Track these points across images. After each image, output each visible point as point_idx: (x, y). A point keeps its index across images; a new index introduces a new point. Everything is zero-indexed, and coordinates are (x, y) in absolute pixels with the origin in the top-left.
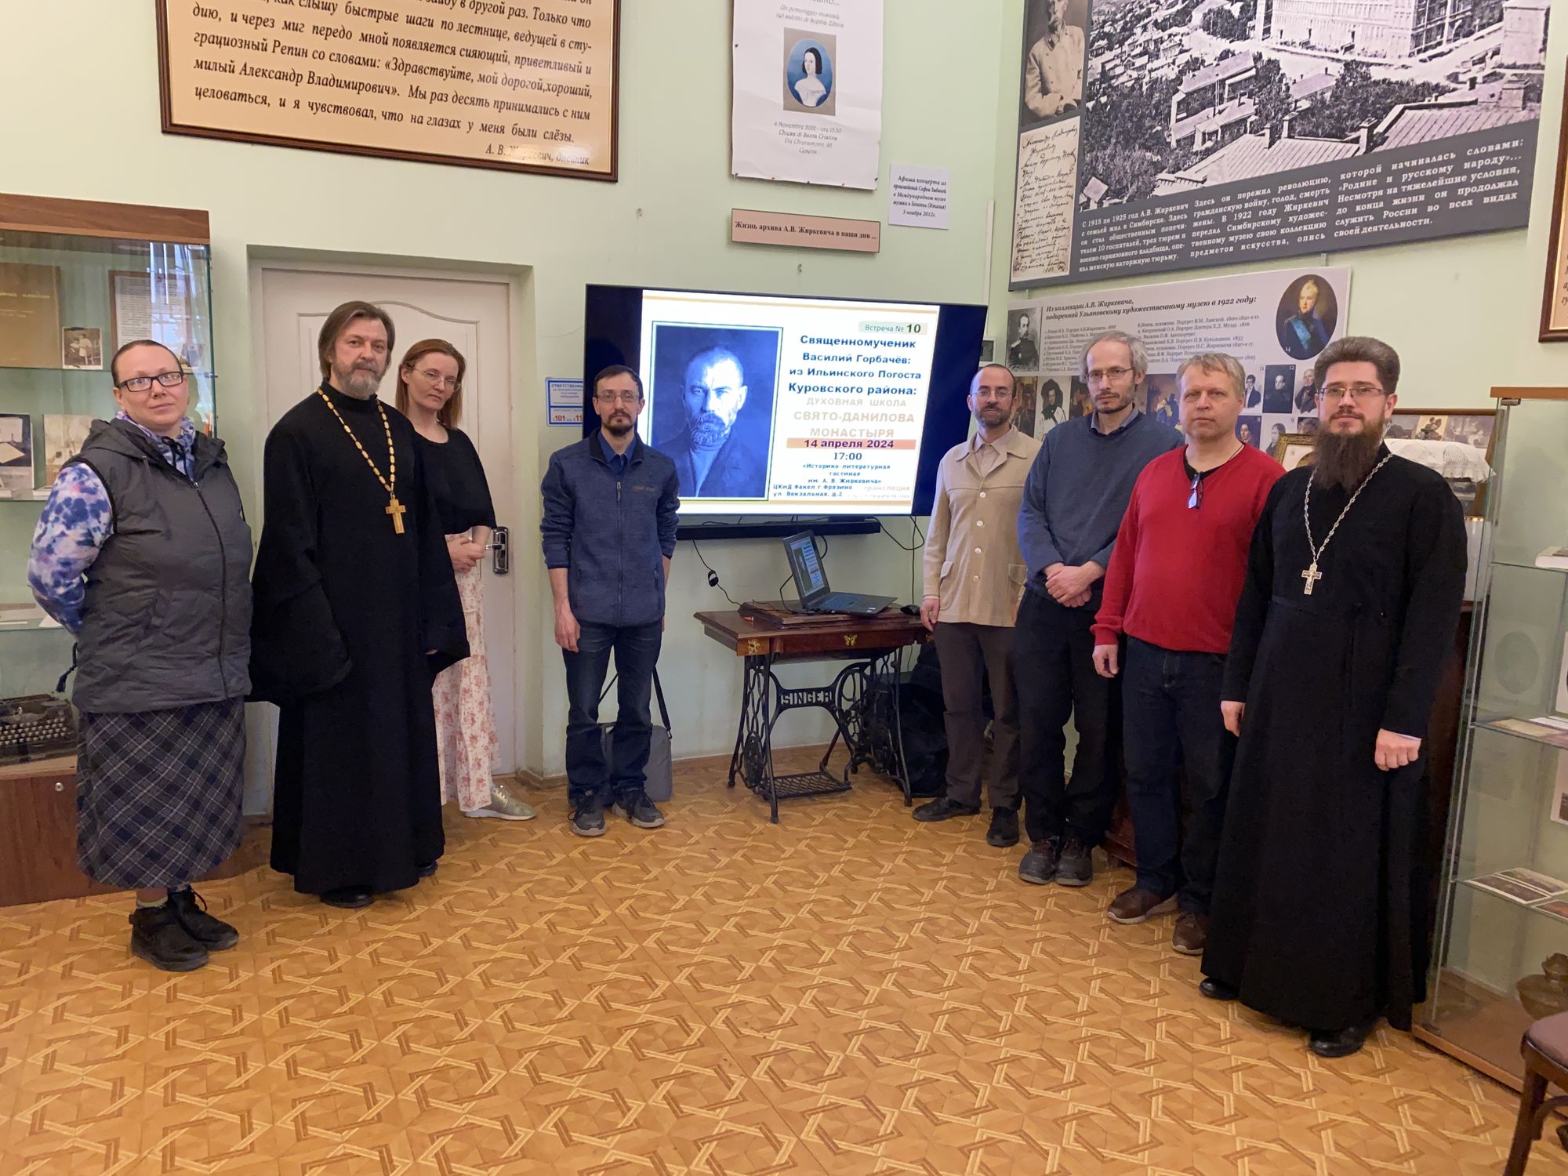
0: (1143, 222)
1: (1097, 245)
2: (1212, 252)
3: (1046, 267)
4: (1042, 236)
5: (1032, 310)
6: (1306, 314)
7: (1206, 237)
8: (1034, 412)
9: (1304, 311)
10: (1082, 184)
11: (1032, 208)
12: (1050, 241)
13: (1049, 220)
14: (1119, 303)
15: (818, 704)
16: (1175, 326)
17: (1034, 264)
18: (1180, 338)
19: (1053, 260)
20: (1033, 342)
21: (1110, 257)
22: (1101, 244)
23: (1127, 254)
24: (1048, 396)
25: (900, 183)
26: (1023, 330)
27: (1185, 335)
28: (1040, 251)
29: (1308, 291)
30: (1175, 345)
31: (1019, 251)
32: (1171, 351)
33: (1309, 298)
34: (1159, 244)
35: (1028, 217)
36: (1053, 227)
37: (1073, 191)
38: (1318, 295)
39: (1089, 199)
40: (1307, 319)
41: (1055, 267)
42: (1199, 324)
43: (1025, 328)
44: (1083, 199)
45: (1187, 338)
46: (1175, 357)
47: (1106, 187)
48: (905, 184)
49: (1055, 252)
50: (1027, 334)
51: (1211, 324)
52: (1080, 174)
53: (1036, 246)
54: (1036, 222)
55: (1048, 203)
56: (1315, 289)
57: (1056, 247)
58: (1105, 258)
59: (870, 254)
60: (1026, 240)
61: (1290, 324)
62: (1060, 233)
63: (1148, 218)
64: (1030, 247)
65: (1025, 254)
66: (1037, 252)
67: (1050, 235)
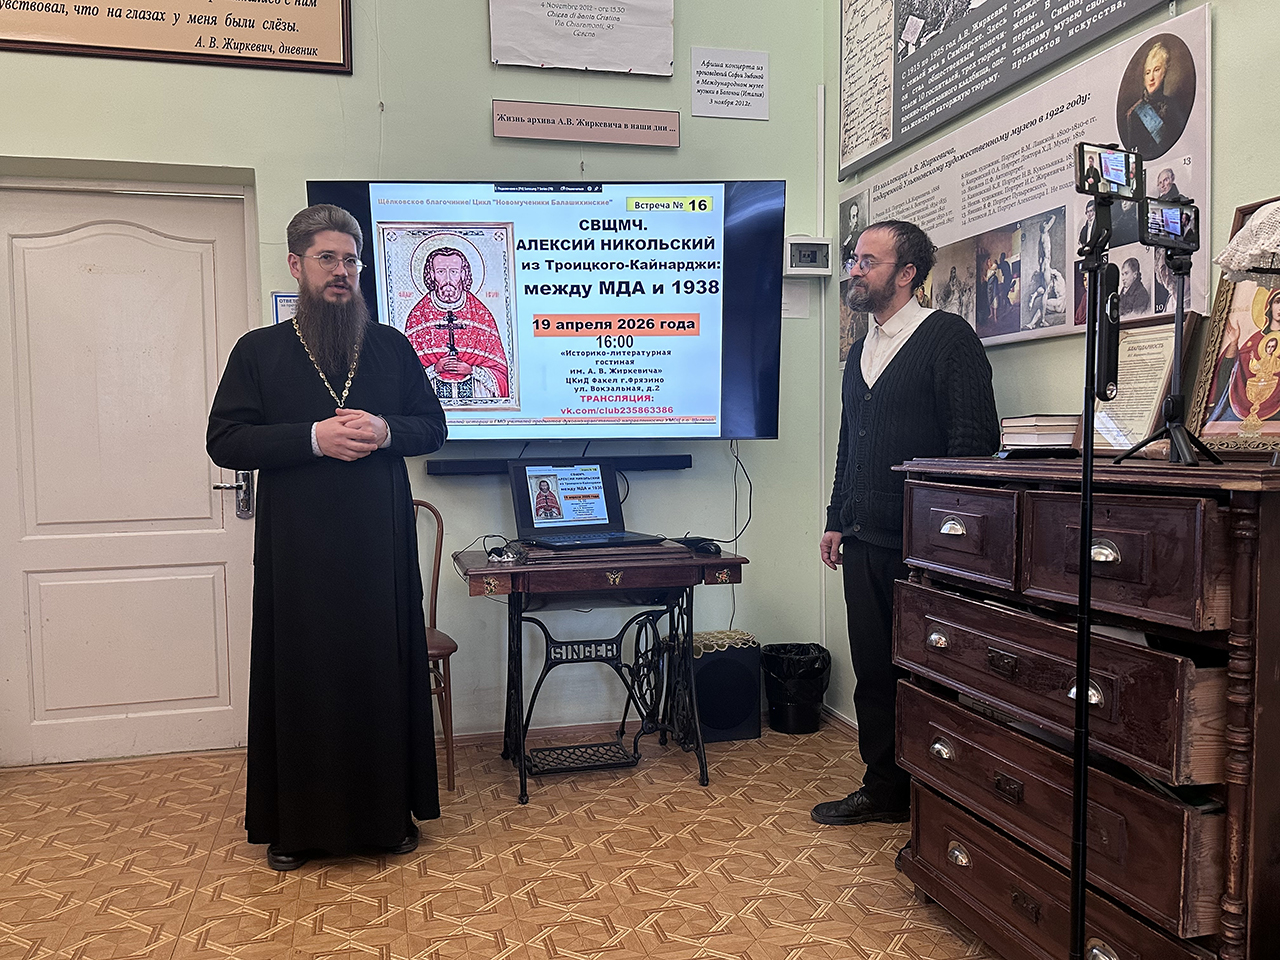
0: (960, 48)
1: (916, 96)
2: (1036, 53)
3: (871, 141)
4: (865, 107)
6: (1155, 92)
7: (1028, 38)
9: (1151, 90)
10: (900, 28)
11: (856, 77)
12: (874, 108)
13: (871, 84)
14: (941, 156)
15: (599, 659)
16: (999, 165)
17: (859, 142)
18: (1007, 178)
19: (878, 129)
21: (930, 104)
22: (920, 92)
23: (946, 94)
25: (704, 69)
27: (1011, 173)
28: (865, 124)
29: (1156, 59)
30: (1002, 188)
31: (846, 132)
32: (998, 198)
33: (1155, 70)
34: (977, 69)
35: (853, 89)
36: (875, 91)
37: (891, 41)
38: (1168, 61)
39: (907, 43)
40: (1156, 100)
41: (879, 137)
42: (1026, 154)
44: (901, 46)
45: (1014, 175)
46: (1002, 205)
47: (923, 21)
48: (711, 69)
49: (878, 119)
50: (857, 225)
51: (1040, 147)
52: (898, 16)
53: (861, 119)
54: (860, 92)
55: (870, 65)
56: (1163, 54)
57: (879, 114)
58: (925, 107)
59: (670, 149)
60: (853, 116)
61: (1135, 116)
62: (882, 96)
63: (965, 41)
64: (856, 122)
65: (852, 132)
66: (862, 126)
67: (873, 102)
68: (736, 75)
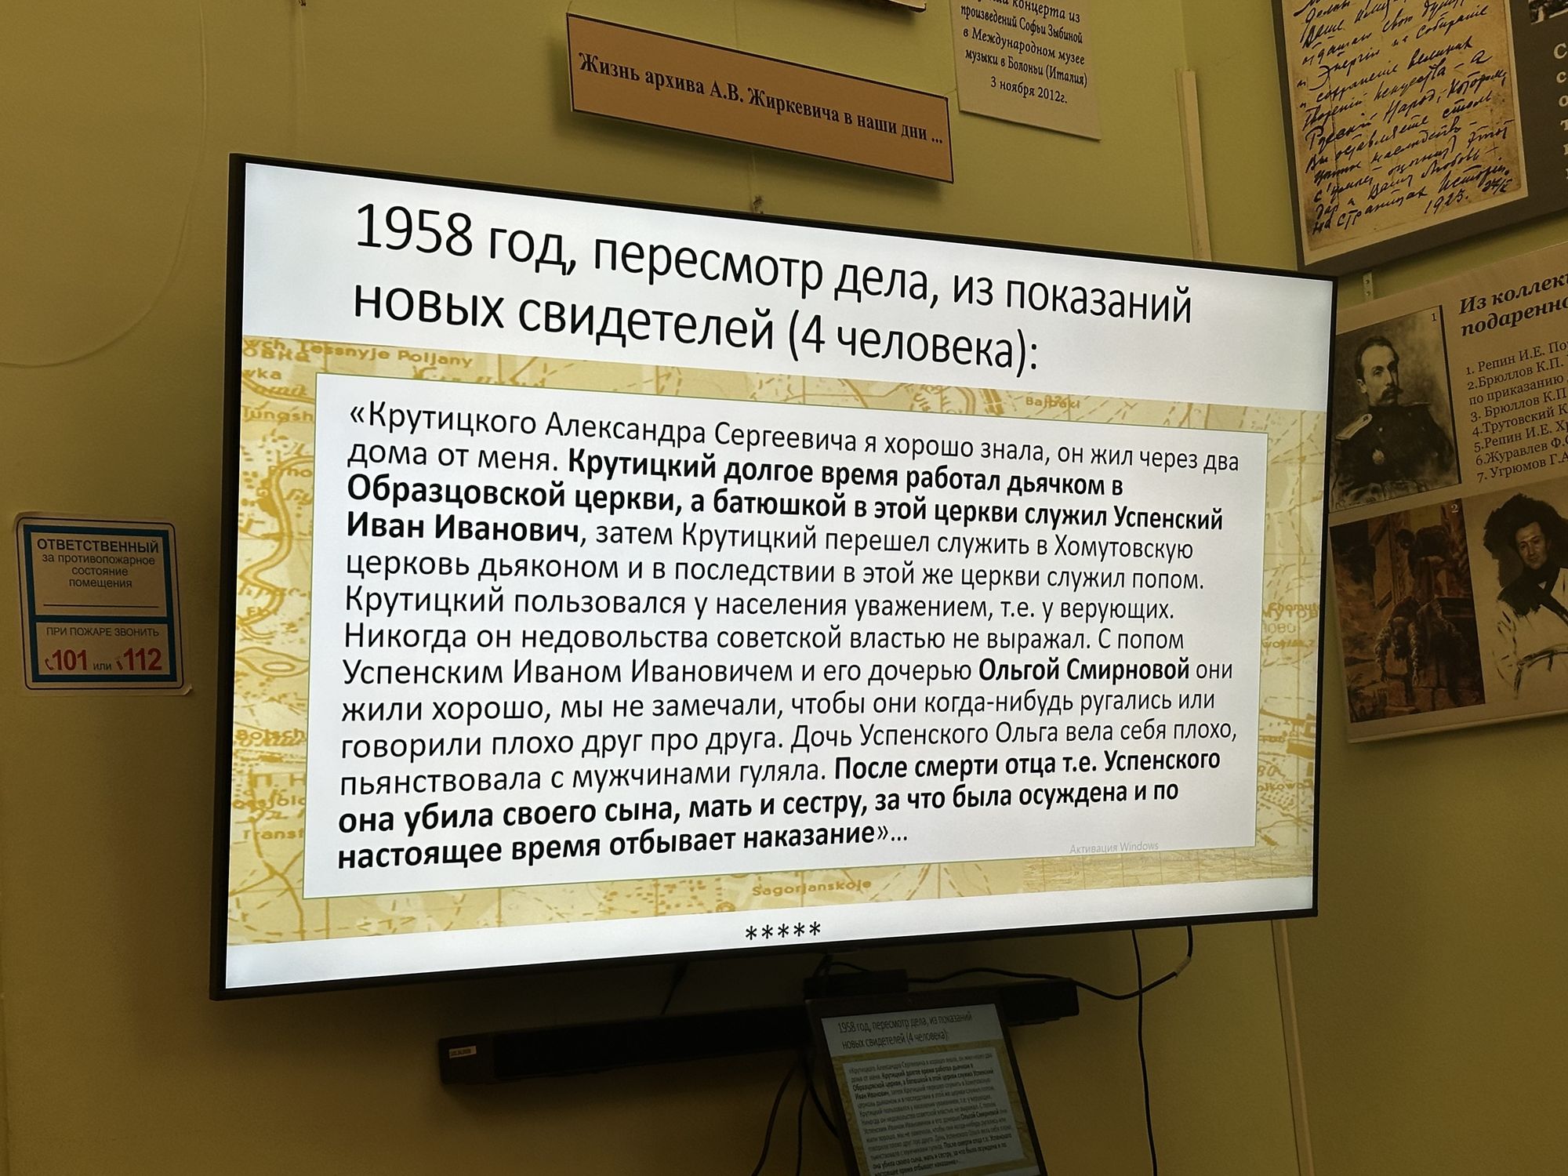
3: (1435, 197)
4: (1400, 120)
5: (1403, 323)
8: (1469, 603)
11: (1350, 54)
12: (1435, 124)
13: (1423, 70)
17: (1386, 199)
19: (1458, 172)
20: (1424, 408)
24: (1515, 546)
26: (1375, 386)
28: (1405, 158)
31: (1320, 176)
35: (1339, 79)
36: (1442, 84)
41: (1471, 188)
43: (1387, 377)
49: (1462, 148)
50: (1394, 389)
53: (1382, 149)
54: (1373, 88)
55: (1409, 27)
57: (1464, 136)
60: (1343, 144)
62: (1470, 96)
64: (1362, 157)
65: (1344, 180)
66: (1388, 164)
67: (1433, 111)
68: (1033, 28)
